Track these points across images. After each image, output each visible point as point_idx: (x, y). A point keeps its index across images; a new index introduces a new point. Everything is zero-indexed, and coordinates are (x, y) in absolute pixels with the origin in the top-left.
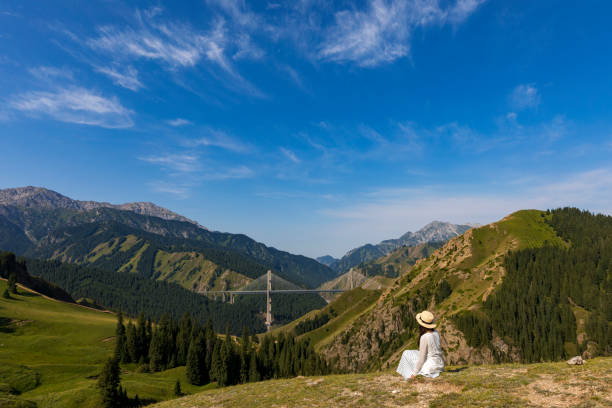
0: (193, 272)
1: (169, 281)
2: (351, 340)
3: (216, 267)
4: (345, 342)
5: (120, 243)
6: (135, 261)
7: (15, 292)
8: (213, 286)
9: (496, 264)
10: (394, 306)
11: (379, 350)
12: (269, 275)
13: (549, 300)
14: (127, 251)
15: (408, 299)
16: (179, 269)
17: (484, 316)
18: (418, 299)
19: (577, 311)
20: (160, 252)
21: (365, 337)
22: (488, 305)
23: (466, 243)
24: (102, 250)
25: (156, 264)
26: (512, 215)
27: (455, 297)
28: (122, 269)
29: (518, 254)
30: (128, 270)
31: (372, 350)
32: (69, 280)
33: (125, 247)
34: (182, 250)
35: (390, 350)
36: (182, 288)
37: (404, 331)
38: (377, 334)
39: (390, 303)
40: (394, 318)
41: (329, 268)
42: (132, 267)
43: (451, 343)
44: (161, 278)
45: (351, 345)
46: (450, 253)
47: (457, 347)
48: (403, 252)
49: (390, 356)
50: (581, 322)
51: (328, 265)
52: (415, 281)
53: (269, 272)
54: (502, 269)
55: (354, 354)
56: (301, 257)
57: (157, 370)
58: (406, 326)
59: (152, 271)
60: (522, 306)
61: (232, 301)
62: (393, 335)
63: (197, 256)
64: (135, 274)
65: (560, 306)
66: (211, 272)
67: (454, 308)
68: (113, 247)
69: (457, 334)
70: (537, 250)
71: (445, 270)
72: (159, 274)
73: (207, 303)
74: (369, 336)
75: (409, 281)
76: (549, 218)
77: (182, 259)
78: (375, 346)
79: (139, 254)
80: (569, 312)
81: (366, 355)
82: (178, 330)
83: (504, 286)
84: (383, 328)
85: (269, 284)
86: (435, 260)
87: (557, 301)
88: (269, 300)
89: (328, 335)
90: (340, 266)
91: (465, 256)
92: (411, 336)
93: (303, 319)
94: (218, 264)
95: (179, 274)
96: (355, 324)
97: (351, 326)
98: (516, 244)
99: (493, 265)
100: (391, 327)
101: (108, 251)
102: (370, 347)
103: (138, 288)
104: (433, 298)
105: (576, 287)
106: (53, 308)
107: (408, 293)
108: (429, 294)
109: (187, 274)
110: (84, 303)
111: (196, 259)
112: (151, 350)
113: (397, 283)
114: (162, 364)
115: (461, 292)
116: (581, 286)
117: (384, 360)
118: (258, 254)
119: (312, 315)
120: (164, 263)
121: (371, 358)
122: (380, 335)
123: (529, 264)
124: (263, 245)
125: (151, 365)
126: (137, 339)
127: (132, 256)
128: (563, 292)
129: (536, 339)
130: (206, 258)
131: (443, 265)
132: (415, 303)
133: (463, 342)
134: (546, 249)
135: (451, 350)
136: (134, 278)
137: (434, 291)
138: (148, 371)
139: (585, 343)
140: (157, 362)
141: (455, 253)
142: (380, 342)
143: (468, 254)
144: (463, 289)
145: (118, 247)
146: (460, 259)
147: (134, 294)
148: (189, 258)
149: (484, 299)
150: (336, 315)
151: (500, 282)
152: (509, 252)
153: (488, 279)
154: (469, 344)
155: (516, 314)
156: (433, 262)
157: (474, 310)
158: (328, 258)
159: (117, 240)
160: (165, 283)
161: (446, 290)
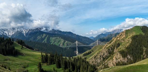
0: (59, 42)
1: (53, 44)
2: (96, 57)
3: (64, 40)
4: (95, 58)
5: (42, 36)
6: (46, 40)
7: (23, 48)
8: (64, 45)
9: (130, 39)
10: (107, 49)
11: (103, 60)
12: (77, 42)
13: (139, 46)
14: (44, 38)
15: (110, 47)
16: (55, 41)
17: (126, 51)
18: (112, 47)
19: (144, 48)
20: (51, 37)
21: (99, 57)
22: (127, 48)
23: (124, 33)
24: (39, 38)
25: (50, 40)
26: (134, 27)
27: (121, 46)
28: (43, 42)
29: (135, 36)
30: (44, 42)
31: (101, 60)
32: (33, 45)
33: (43, 37)
34: (56, 36)
35: (105, 59)
36: (56, 46)
37: (109, 55)
38: (102, 56)
39: (106, 48)
40: (107, 52)
41: (92, 40)
42: (45, 41)
43: (119, 57)
44: (52, 44)
45: (96, 59)
46: (120, 36)
47: (120, 58)
48: (110, 35)
49: (105, 61)
50: (144, 50)
51: (92, 39)
52: (112, 43)
53: (77, 41)
54: (131, 40)
55: (97, 61)
56: (85, 37)
57: (50, 65)
58: (109, 54)
59: (50, 42)
60: (134, 48)
61: (68, 48)
62: (106, 56)
63: (59, 38)
64: (46, 43)
65: (141, 47)
66: (63, 41)
67: (120, 49)
68: (41, 37)
69: (120, 55)
70: (138, 35)
71: (119, 40)
72: (51, 42)
73: (62, 49)
74: (101, 56)
75: (111, 43)
76: (141, 28)
77: (56, 39)
78: (102, 59)
79: (46, 38)
80: (143, 49)
81: (100, 61)
82: (54, 56)
83: (131, 43)
84: (104, 54)
85: (77, 44)
86: (117, 37)
87: (141, 46)
88: (77, 48)
89: (91, 56)
90: (95, 39)
91: (123, 37)
92: (110, 56)
93: (85, 53)
94: (64, 39)
95: (55, 42)
96: (97, 54)
97: (96, 54)
98: (134, 34)
99: (129, 39)
100: (106, 54)
101: (40, 38)
102: (101, 59)
103: (47, 46)
104: (116, 47)
105: (144, 43)
106: (30, 51)
107: (110, 46)
108: (115, 46)
109: (57, 42)
110: (36, 50)
111: (59, 39)
112: (48, 61)
113: (108, 43)
114: (51, 63)
115: (122, 45)
116: (145, 43)
117: (104, 62)
118: (74, 37)
119: (87, 52)
120: (52, 40)
121: (101, 61)
122: (103, 56)
123: (136, 38)
124: (75, 34)
125: (49, 64)
126: (45, 58)
127: (45, 39)
128: (142, 44)
129: (136, 55)
130: (61, 38)
131: (118, 39)
132: (112, 48)
133: (121, 57)
134: (140, 35)
135: (118, 59)
136: (46, 44)
137: (116, 45)
138: (48, 65)
139: (144, 55)
140: (50, 63)
141: (121, 36)
142: (103, 58)
143: (124, 36)
144: (123, 44)
145: (42, 37)
146: (122, 37)
147: (46, 47)
148: (57, 38)
149: (127, 47)
150: (93, 52)
151: (130, 43)
152: (133, 36)
153: (128, 42)
154: (122, 57)
155: (133, 50)
156: (116, 38)
157: (124, 49)
158: (92, 37)
159: (41, 35)
160: (52, 45)
161: (119, 45)
